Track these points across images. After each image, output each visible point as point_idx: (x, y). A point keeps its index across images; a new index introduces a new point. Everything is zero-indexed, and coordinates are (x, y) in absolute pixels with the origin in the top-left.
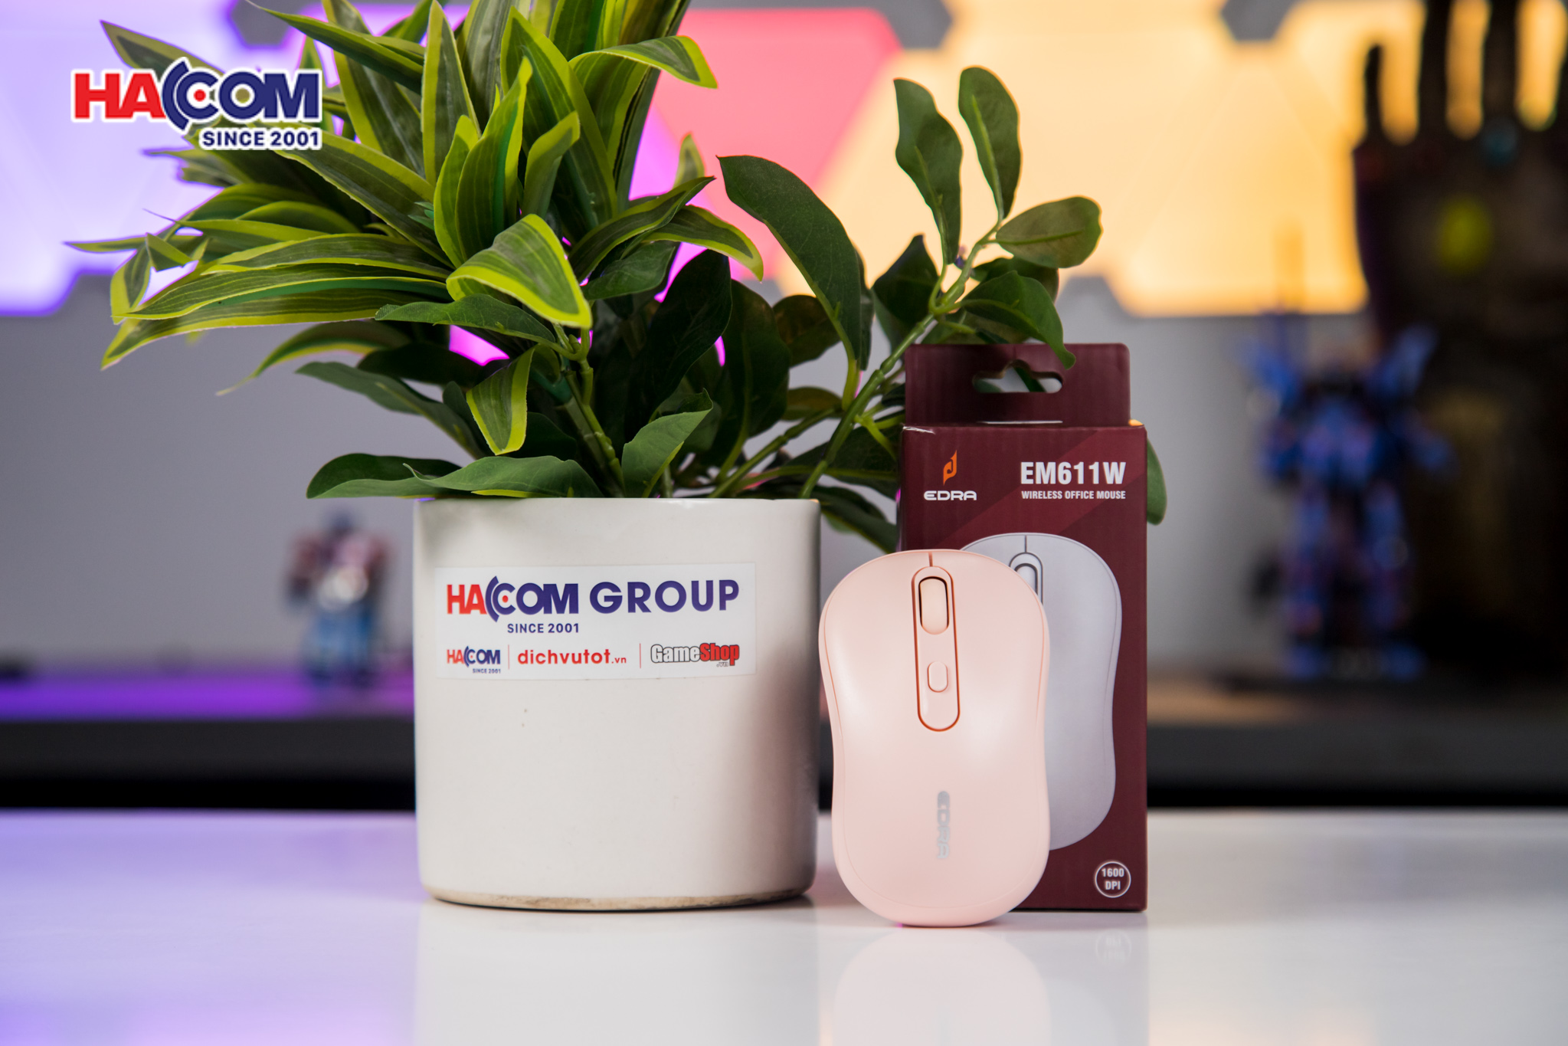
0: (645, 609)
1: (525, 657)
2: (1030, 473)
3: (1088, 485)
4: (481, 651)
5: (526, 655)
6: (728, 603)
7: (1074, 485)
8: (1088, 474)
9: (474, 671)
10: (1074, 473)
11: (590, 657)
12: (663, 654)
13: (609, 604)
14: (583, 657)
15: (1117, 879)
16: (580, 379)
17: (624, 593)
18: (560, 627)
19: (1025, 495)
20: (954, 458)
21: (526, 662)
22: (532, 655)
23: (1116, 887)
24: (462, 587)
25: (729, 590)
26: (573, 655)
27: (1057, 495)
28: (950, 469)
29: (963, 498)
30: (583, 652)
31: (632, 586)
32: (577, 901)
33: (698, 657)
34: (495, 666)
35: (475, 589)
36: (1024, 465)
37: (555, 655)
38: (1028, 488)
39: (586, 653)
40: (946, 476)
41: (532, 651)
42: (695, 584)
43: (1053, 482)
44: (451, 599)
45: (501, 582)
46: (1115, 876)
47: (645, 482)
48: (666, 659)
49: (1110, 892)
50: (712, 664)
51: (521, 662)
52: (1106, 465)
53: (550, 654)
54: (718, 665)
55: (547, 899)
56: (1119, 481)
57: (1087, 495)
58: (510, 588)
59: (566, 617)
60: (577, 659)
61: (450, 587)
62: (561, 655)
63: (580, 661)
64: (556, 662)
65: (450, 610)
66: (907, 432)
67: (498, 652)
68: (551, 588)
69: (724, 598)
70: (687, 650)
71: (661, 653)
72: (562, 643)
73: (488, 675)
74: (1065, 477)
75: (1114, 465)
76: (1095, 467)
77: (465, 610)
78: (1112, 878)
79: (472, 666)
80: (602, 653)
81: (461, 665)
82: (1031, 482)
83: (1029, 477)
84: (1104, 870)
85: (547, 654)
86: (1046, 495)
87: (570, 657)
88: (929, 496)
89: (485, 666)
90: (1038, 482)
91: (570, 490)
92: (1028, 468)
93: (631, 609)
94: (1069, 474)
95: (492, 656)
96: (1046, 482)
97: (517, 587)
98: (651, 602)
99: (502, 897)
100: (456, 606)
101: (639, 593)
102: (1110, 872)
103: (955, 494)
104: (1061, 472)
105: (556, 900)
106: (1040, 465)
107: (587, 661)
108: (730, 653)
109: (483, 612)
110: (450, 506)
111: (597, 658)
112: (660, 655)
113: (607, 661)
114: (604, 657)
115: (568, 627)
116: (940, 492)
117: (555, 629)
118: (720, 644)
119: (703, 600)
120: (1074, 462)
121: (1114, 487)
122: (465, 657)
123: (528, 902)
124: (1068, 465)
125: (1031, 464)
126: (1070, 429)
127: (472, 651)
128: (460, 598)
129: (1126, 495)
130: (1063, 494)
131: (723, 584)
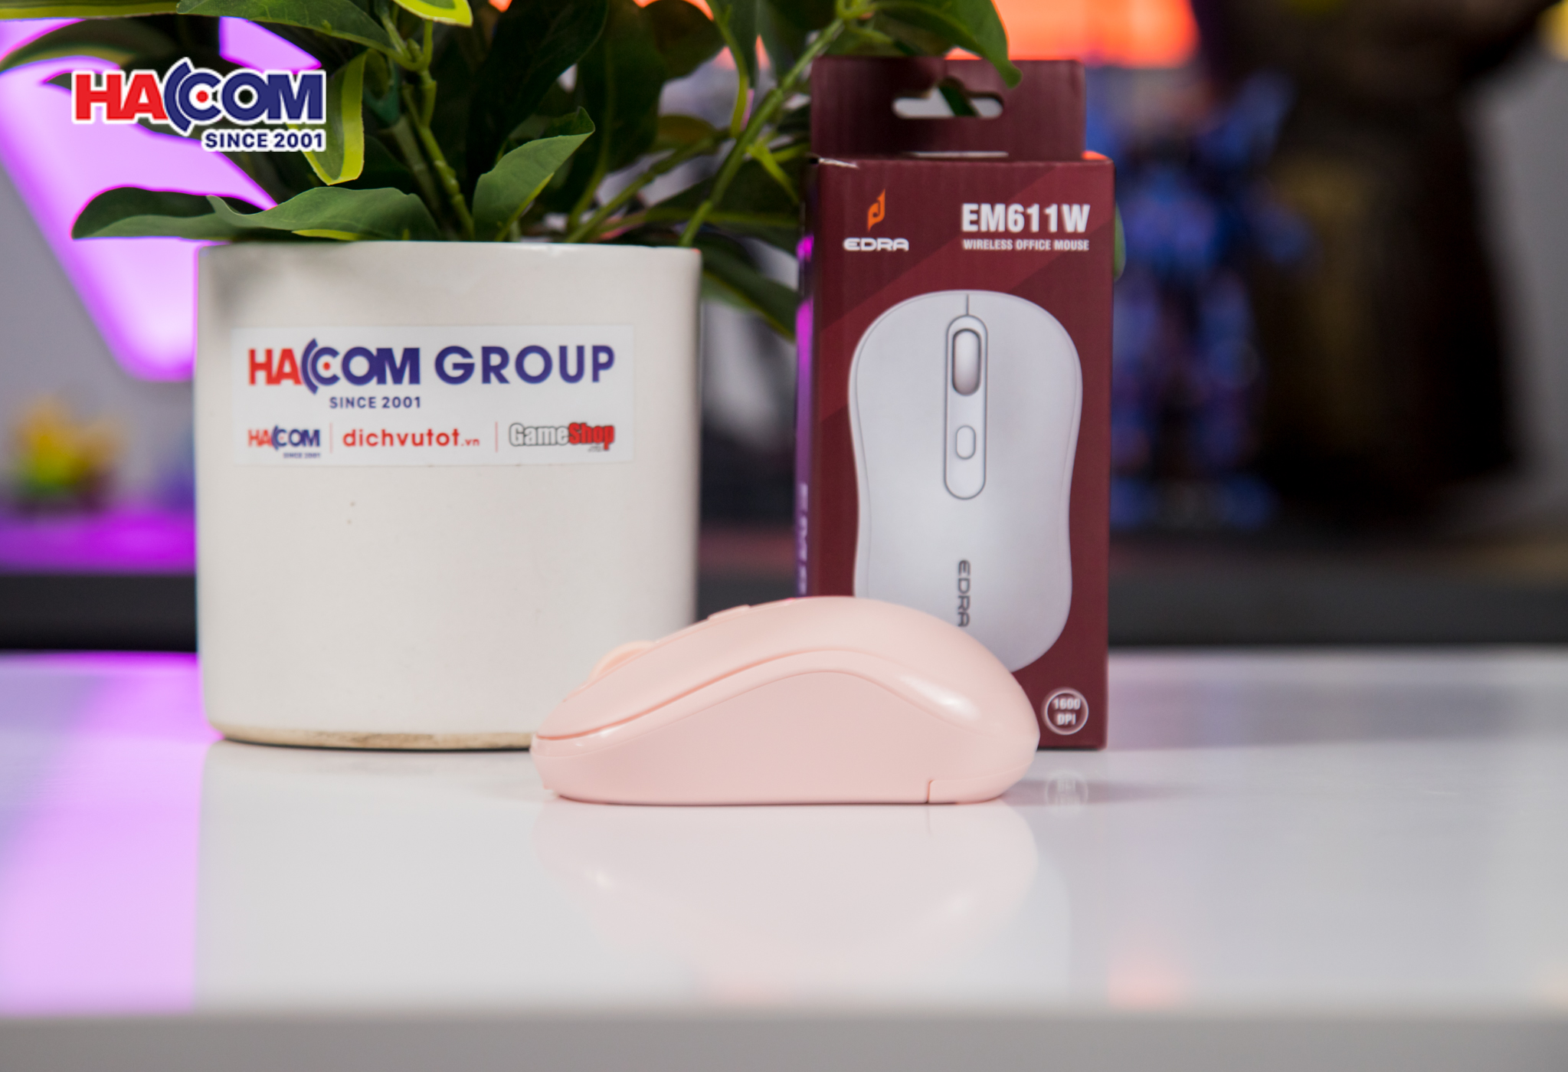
0: (502, 380)
1: (351, 438)
2: (974, 217)
3: (1044, 233)
4: (295, 431)
5: (353, 435)
6: (602, 373)
7: (1026, 233)
8: (1044, 219)
9: (286, 455)
10: (1027, 219)
11: (434, 438)
12: (525, 436)
13: (459, 373)
14: (426, 439)
15: (1072, 711)
16: (419, 96)
17: (477, 360)
18: (397, 402)
19: (968, 244)
20: (882, 198)
21: (353, 444)
22: (361, 436)
23: (1070, 723)
24: (269, 353)
25: (603, 358)
26: (414, 436)
27: (1005, 245)
28: (876, 213)
29: (892, 247)
30: (425, 432)
31: (487, 351)
32: (417, 737)
33: (566, 439)
34: (313, 449)
35: (287, 354)
36: (967, 208)
37: (390, 436)
38: (972, 236)
39: (430, 434)
40: (872, 221)
41: (361, 430)
42: (563, 350)
43: (1002, 229)
44: (255, 367)
45: (321, 345)
46: (1070, 707)
47: (499, 224)
48: (527, 441)
49: (1063, 727)
50: (583, 448)
51: (348, 445)
52: (1065, 208)
53: (384, 435)
54: (590, 450)
55: (378, 736)
56: (1081, 228)
57: (1042, 245)
58: (333, 352)
59: (406, 389)
60: (418, 440)
61: (252, 353)
62: (399, 435)
63: (421, 443)
64: (392, 443)
65: (253, 380)
66: (824, 166)
67: (317, 433)
68: (386, 354)
69: (598, 367)
70: (553, 430)
71: (522, 434)
72: (399, 421)
73: (304, 461)
74: (1016, 223)
75: (1076, 208)
76: (1052, 211)
77: (272, 380)
78: (1065, 711)
79: (282, 450)
80: (450, 433)
81: (267, 449)
82: (974, 228)
83: (972, 223)
84: (1056, 702)
85: (380, 434)
86: (993, 245)
87: (409, 440)
88: (850, 244)
89: (301, 449)
90: (984, 228)
91: (406, 233)
92: (972, 212)
93: (486, 379)
94: (1021, 220)
95: (309, 438)
96: (993, 229)
97: (343, 352)
98: (510, 371)
99: (321, 734)
100: (261, 375)
101: (495, 360)
102: (1063, 703)
103: (883, 243)
104: (1012, 216)
105: (389, 737)
106: (985, 208)
107: (430, 443)
108: (603, 436)
109: (297, 382)
110: (252, 252)
111: (443, 439)
112: (521, 436)
113: (456, 443)
114: (452, 438)
115: (408, 402)
116: (864, 241)
117: (390, 404)
118: (592, 423)
119: (572, 370)
120: (1026, 204)
121: (1075, 236)
122: (273, 438)
123: (354, 740)
124: (1020, 208)
125: (974, 207)
126: (1022, 164)
127: (283, 431)
128: (267, 366)
129: (1090, 245)
130: (1014, 244)
131: (597, 350)
